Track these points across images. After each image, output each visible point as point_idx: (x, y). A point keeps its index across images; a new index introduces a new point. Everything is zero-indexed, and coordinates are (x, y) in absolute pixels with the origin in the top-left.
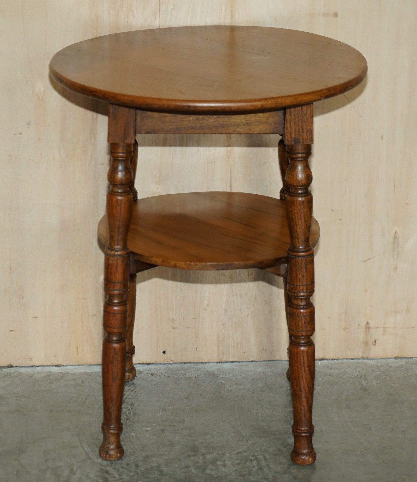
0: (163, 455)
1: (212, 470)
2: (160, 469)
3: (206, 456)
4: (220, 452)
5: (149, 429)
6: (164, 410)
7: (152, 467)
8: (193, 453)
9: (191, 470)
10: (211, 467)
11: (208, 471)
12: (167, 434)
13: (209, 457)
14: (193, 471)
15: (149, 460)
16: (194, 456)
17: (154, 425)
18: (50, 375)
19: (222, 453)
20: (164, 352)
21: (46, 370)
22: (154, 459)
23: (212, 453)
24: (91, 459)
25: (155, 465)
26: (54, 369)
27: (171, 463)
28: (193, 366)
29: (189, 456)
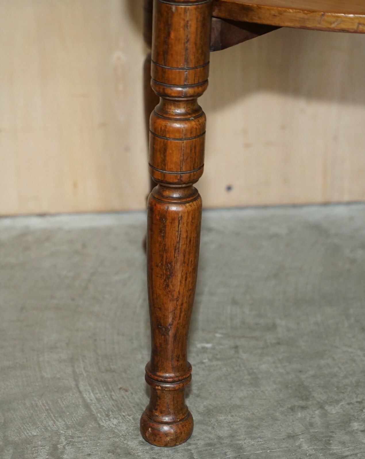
0: (239, 407)
1: (343, 443)
2: (238, 442)
3: (327, 407)
4: (355, 400)
5: (209, 346)
6: (234, 302)
7: (220, 438)
8: (302, 403)
9: (300, 447)
10: (341, 436)
11: (336, 448)
12: (244, 356)
13: (333, 410)
14: (305, 447)
15: (213, 420)
16: (303, 408)
17: (218, 335)
18: (25, 233)
19: (359, 400)
20: (229, 188)
21: (20, 223)
22: (222, 418)
23: (337, 402)
24: (96, 420)
25: (224, 433)
26: (36, 223)
27: (257, 428)
28: (280, 212)
29: (292, 409)
